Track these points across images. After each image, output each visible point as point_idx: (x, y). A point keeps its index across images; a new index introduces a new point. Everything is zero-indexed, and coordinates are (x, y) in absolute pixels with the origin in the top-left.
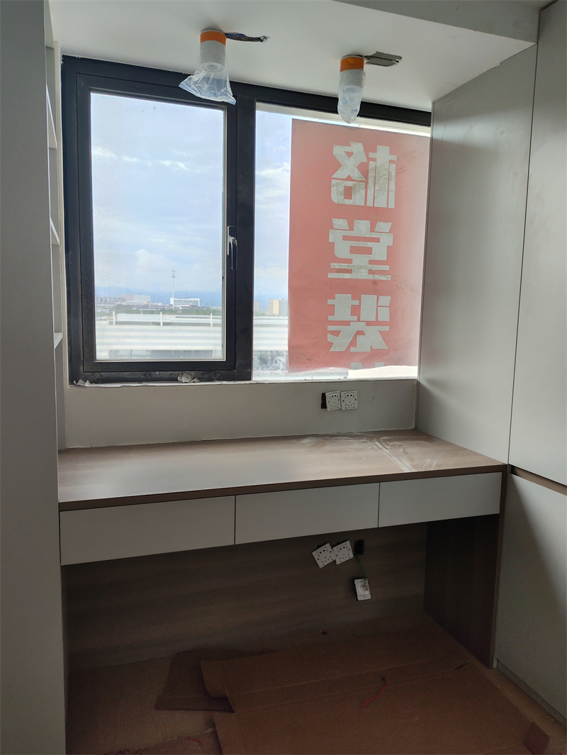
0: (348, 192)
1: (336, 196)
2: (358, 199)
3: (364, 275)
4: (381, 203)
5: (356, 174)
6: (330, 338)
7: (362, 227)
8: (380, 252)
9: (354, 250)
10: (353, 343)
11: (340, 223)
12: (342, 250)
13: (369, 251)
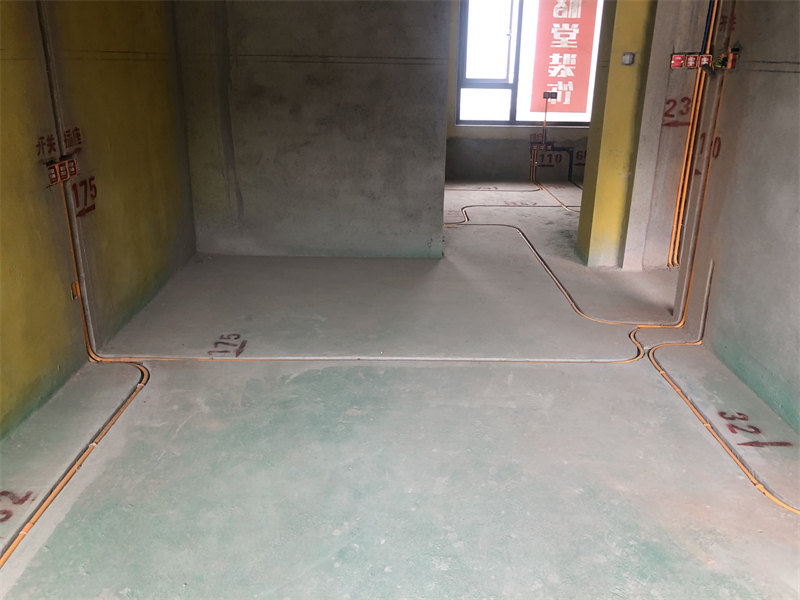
0: (560, 13)
1: (555, 15)
2: (564, 16)
3: (565, 46)
4: (574, 16)
5: (564, 5)
6: (550, 71)
7: (566, 26)
8: (573, 36)
9: (561, 36)
10: (559, 73)
11: (556, 25)
12: (557, 36)
13: (568, 36)
